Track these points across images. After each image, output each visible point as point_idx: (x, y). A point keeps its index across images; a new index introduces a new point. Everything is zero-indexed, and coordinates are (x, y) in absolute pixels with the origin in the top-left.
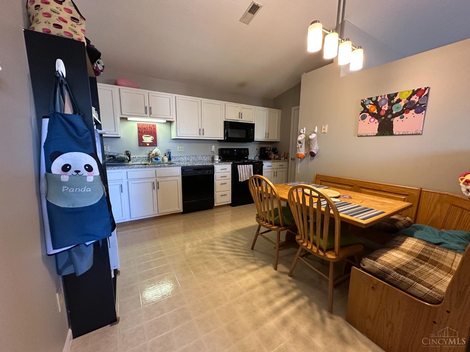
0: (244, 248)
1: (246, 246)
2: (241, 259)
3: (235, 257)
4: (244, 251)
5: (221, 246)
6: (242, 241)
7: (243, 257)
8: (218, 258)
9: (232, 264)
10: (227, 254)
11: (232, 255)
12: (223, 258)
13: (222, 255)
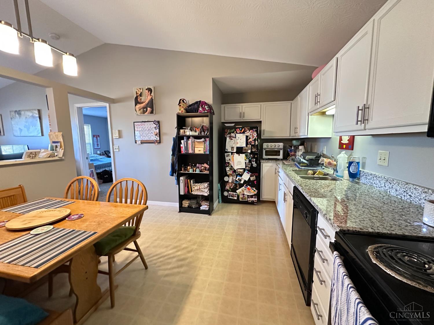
0: (157, 265)
1: (157, 268)
2: (151, 254)
3: (158, 253)
4: (154, 262)
5: (181, 255)
6: (167, 272)
7: (151, 256)
8: (170, 245)
9: (154, 247)
10: (167, 251)
11: (162, 253)
12: (167, 247)
13: (169, 248)
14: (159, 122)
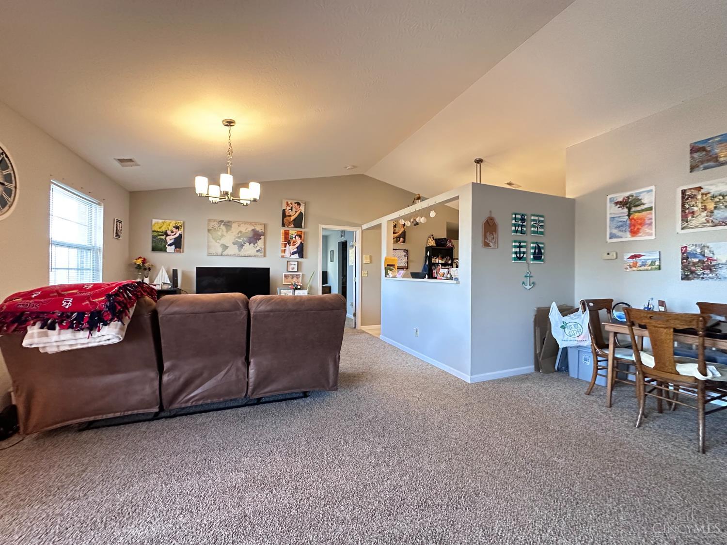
14: (407, 251)
